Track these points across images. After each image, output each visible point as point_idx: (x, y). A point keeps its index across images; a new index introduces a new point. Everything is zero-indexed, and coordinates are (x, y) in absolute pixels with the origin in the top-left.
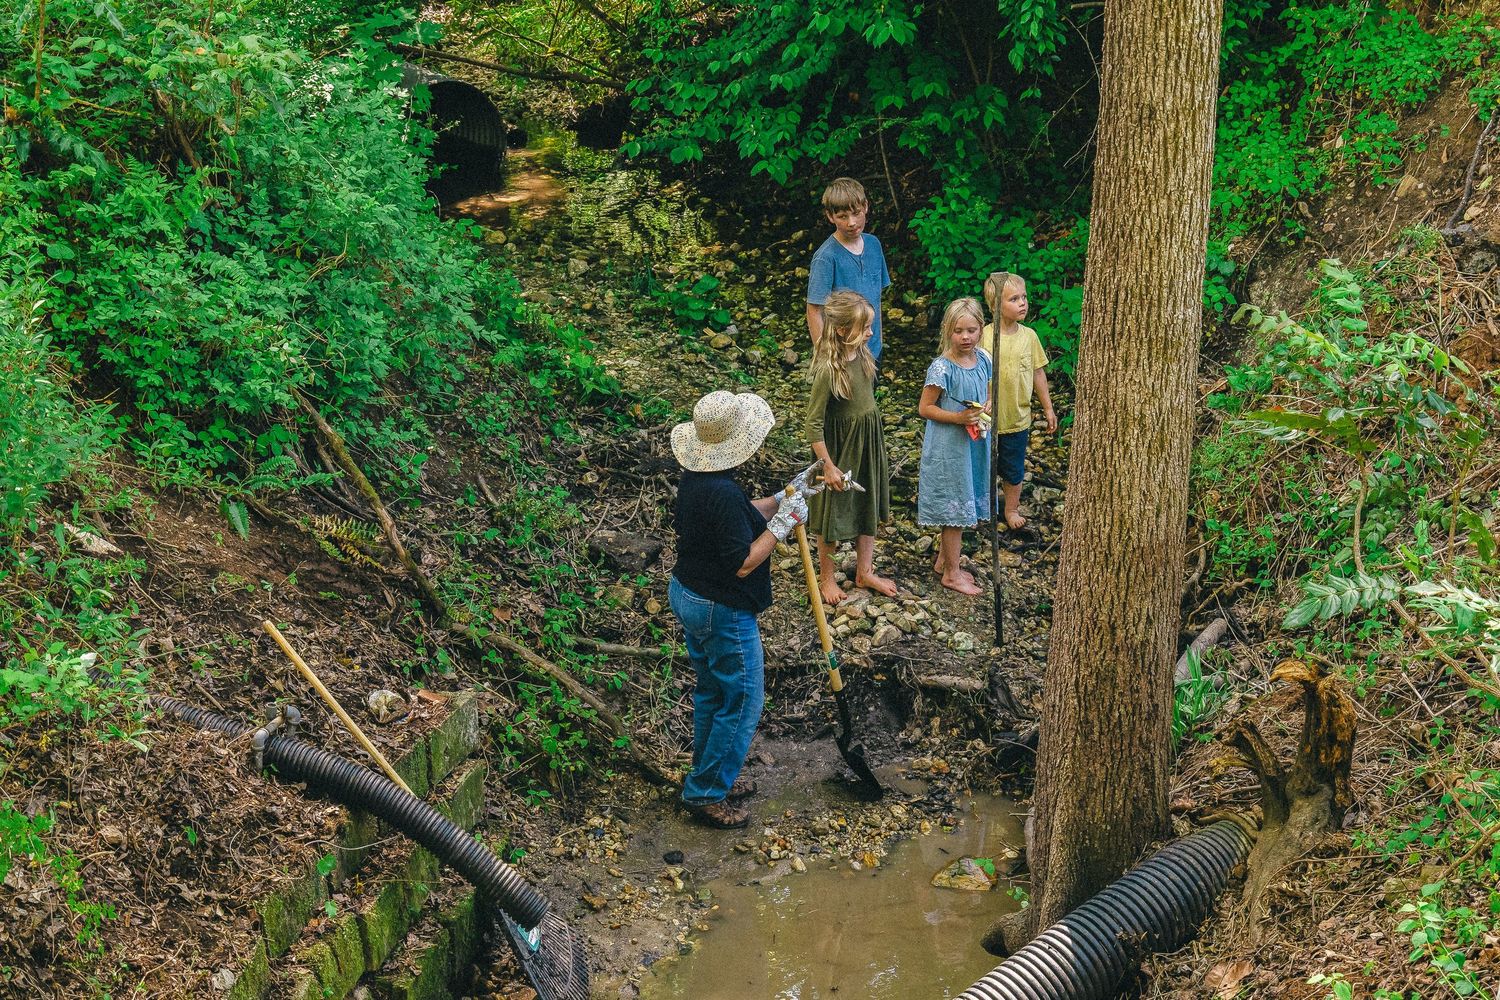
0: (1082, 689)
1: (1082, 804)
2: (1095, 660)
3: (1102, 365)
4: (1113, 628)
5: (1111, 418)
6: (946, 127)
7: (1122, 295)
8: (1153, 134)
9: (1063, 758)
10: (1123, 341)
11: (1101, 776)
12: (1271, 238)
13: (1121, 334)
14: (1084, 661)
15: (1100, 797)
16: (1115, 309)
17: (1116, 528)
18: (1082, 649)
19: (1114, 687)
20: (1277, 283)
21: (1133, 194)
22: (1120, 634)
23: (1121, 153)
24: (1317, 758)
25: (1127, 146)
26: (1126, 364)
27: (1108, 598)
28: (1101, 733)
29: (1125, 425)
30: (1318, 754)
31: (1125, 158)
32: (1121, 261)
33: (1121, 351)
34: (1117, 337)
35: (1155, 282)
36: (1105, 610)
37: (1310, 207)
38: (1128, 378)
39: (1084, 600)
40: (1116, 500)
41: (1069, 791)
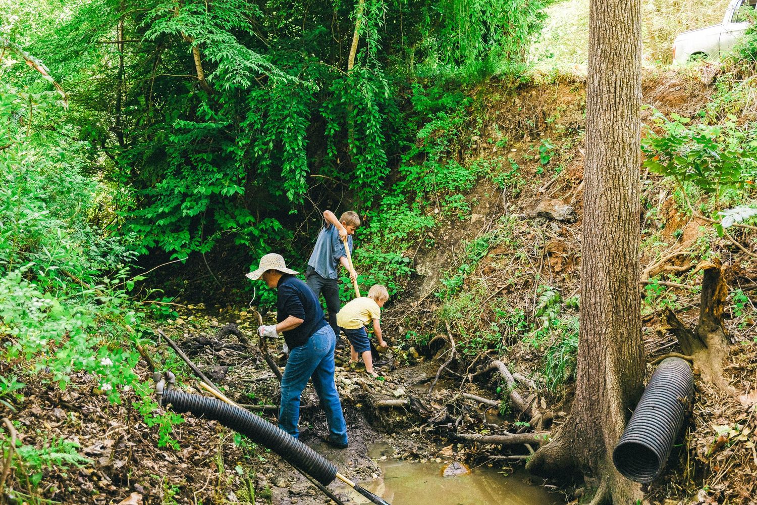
0: (613, 289)
1: (619, 350)
2: (618, 272)
3: (610, 120)
4: (625, 255)
5: (616, 146)
7: (618, 83)
8: (626, 4)
9: (607, 327)
10: (621, 105)
11: (625, 335)
13: (619, 103)
14: (613, 274)
15: (626, 345)
16: (615, 91)
17: (622, 202)
18: (611, 268)
19: (627, 286)
21: (620, 33)
22: (628, 257)
23: (612, 15)
24: (713, 314)
25: (615, 11)
26: (622, 117)
27: (621, 239)
28: (624, 311)
29: (624, 149)
30: (712, 311)
31: (614, 17)
32: (616, 67)
33: (619, 112)
34: (617, 104)
35: (632, 76)
36: (621, 246)
37: (433, 234)
38: (623, 124)
39: (610, 242)
40: (622, 188)
41: (613, 344)
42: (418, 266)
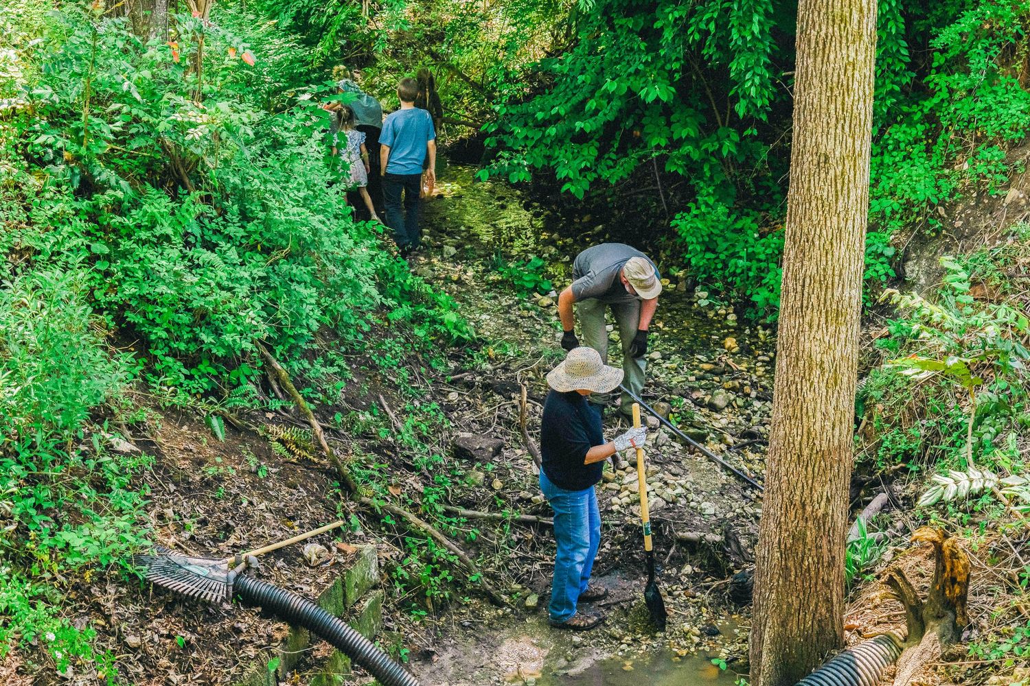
0: (783, 546)
1: (783, 624)
2: (791, 526)
3: (794, 328)
4: (804, 505)
5: (801, 364)
6: (696, 156)
7: (808, 280)
8: (827, 173)
9: (771, 593)
10: (809, 312)
11: (796, 605)
12: (919, 231)
13: (807, 307)
14: (784, 527)
15: (796, 619)
16: (803, 291)
17: (805, 438)
18: (783, 519)
19: (805, 544)
20: (924, 262)
21: (814, 213)
22: (809, 509)
23: (806, 186)
24: (944, 593)
25: (810, 181)
26: (811, 326)
27: (800, 485)
28: (796, 576)
29: (811, 368)
30: (944, 591)
31: (809, 189)
32: (807, 258)
33: (807, 319)
34: (804, 309)
35: (830, 272)
36: (798, 493)
37: (946, 210)
38: (812, 336)
39: (784, 486)
40: (805, 419)
41: (775, 615)
42: (909, 263)
